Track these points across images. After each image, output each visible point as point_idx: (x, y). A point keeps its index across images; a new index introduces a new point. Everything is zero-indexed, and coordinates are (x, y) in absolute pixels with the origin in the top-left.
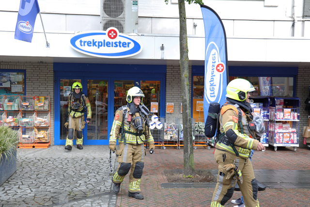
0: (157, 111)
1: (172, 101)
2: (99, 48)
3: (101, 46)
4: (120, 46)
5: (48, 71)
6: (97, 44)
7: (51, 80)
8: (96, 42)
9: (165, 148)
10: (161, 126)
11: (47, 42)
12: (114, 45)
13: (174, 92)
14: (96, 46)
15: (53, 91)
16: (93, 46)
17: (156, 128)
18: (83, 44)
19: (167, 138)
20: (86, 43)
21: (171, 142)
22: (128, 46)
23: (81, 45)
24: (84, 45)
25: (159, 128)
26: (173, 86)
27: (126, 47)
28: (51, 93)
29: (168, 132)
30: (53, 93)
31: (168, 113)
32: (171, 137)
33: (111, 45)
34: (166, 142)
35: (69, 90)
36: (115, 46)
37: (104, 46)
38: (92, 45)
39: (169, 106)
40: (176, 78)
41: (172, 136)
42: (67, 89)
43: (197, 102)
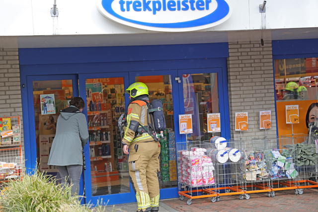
0: (219, 130)
1: (242, 108)
2: (154, 13)
3: (159, 9)
4: (193, 9)
5: (9, 66)
6: (151, 6)
7: (15, 84)
8: (149, 2)
9: (248, 197)
10: (239, 156)
11: (55, 6)
12: (182, 7)
13: (245, 92)
14: (150, 10)
15: (20, 105)
16: (145, 10)
17: (229, 160)
18: (125, 6)
19: (251, 177)
20: (131, 6)
21: (258, 185)
22: (208, 8)
23: (123, 10)
24: (128, 10)
25: (235, 159)
26: (242, 81)
27: (203, 9)
28: (17, 110)
29: (252, 166)
30: (21, 109)
31: (239, 132)
32: (258, 176)
33: (176, 7)
34: (251, 186)
35: (50, 102)
36: (183, 9)
37: (165, 9)
38: (142, 7)
39: (239, 119)
40: (247, 65)
41: (259, 172)
42: (47, 100)
43: (287, 107)
